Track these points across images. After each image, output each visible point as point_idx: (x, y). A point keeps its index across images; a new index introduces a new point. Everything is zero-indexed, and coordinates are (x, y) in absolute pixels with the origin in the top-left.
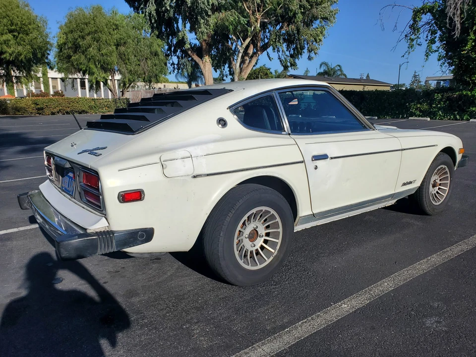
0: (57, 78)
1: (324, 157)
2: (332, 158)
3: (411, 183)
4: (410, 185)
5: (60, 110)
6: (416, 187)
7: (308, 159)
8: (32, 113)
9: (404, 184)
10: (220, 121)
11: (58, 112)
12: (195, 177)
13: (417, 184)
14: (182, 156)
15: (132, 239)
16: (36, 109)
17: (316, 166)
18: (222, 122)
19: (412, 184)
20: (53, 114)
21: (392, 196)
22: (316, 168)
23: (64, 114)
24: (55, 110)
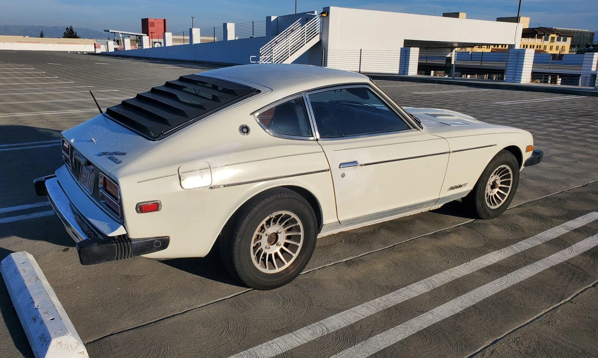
1: (354, 163)
2: (361, 165)
3: (460, 186)
4: (460, 188)
6: (468, 191)
7: (335, 166)
9: (452, 188)
10: (243, 127)
12: (212, 188)
13: (470, 187)
14: (201, 167)
15: (148, 247)
17: (344, 174)
18: (245, 129)
19: (462, 188)
21: (436, 201)
22: (343, 175)
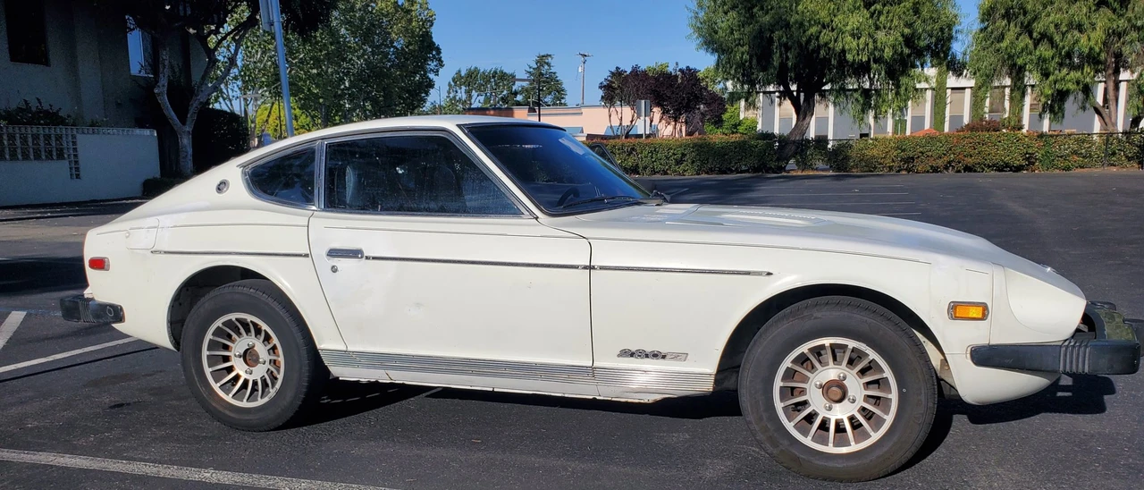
0: (964, 88)
1: (355, 254)
3: (659, 355)
4: (659, 360)
5: (949, 162)
7: (320, 252)
8: (891, 168)
9: (631, 355)
10: (221, 183)
11: (946, 168)
12: (153, 253)
14: (150, 225)
15: (103, 313)
16: (902, 160)
17: (335, 267)
19: (669, 362)
20: (935, 170)
21: (591, 372)
22: (334, 270)
23: (959, 171)
24: (940, 162)
